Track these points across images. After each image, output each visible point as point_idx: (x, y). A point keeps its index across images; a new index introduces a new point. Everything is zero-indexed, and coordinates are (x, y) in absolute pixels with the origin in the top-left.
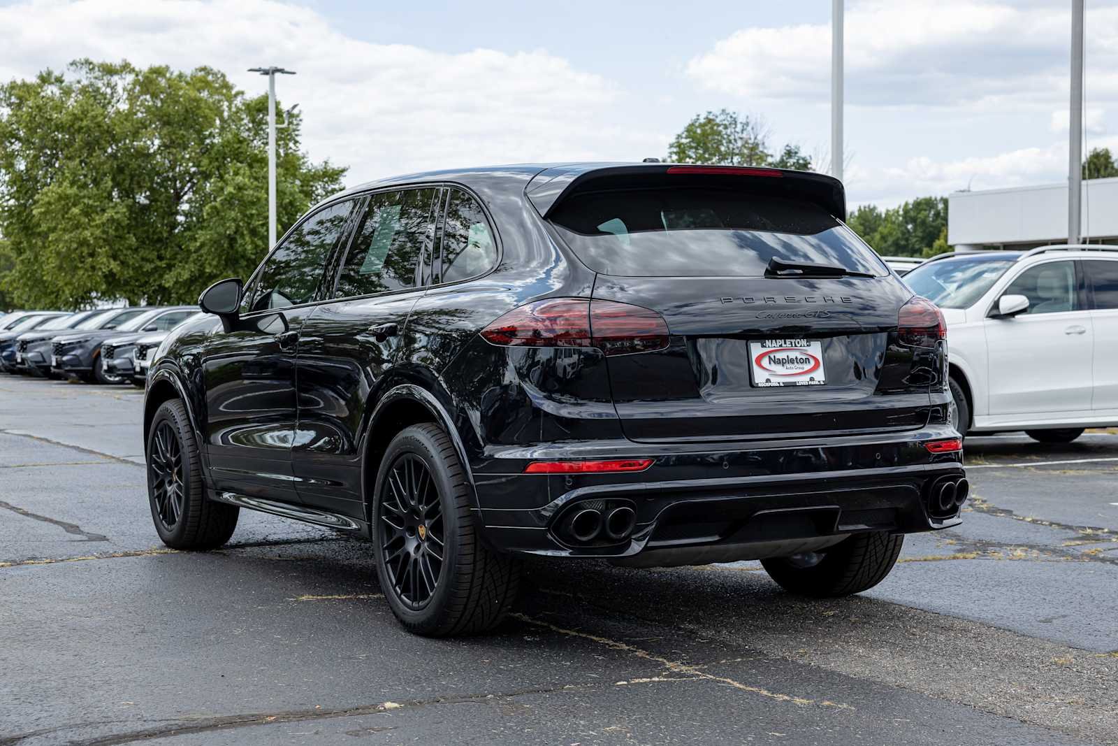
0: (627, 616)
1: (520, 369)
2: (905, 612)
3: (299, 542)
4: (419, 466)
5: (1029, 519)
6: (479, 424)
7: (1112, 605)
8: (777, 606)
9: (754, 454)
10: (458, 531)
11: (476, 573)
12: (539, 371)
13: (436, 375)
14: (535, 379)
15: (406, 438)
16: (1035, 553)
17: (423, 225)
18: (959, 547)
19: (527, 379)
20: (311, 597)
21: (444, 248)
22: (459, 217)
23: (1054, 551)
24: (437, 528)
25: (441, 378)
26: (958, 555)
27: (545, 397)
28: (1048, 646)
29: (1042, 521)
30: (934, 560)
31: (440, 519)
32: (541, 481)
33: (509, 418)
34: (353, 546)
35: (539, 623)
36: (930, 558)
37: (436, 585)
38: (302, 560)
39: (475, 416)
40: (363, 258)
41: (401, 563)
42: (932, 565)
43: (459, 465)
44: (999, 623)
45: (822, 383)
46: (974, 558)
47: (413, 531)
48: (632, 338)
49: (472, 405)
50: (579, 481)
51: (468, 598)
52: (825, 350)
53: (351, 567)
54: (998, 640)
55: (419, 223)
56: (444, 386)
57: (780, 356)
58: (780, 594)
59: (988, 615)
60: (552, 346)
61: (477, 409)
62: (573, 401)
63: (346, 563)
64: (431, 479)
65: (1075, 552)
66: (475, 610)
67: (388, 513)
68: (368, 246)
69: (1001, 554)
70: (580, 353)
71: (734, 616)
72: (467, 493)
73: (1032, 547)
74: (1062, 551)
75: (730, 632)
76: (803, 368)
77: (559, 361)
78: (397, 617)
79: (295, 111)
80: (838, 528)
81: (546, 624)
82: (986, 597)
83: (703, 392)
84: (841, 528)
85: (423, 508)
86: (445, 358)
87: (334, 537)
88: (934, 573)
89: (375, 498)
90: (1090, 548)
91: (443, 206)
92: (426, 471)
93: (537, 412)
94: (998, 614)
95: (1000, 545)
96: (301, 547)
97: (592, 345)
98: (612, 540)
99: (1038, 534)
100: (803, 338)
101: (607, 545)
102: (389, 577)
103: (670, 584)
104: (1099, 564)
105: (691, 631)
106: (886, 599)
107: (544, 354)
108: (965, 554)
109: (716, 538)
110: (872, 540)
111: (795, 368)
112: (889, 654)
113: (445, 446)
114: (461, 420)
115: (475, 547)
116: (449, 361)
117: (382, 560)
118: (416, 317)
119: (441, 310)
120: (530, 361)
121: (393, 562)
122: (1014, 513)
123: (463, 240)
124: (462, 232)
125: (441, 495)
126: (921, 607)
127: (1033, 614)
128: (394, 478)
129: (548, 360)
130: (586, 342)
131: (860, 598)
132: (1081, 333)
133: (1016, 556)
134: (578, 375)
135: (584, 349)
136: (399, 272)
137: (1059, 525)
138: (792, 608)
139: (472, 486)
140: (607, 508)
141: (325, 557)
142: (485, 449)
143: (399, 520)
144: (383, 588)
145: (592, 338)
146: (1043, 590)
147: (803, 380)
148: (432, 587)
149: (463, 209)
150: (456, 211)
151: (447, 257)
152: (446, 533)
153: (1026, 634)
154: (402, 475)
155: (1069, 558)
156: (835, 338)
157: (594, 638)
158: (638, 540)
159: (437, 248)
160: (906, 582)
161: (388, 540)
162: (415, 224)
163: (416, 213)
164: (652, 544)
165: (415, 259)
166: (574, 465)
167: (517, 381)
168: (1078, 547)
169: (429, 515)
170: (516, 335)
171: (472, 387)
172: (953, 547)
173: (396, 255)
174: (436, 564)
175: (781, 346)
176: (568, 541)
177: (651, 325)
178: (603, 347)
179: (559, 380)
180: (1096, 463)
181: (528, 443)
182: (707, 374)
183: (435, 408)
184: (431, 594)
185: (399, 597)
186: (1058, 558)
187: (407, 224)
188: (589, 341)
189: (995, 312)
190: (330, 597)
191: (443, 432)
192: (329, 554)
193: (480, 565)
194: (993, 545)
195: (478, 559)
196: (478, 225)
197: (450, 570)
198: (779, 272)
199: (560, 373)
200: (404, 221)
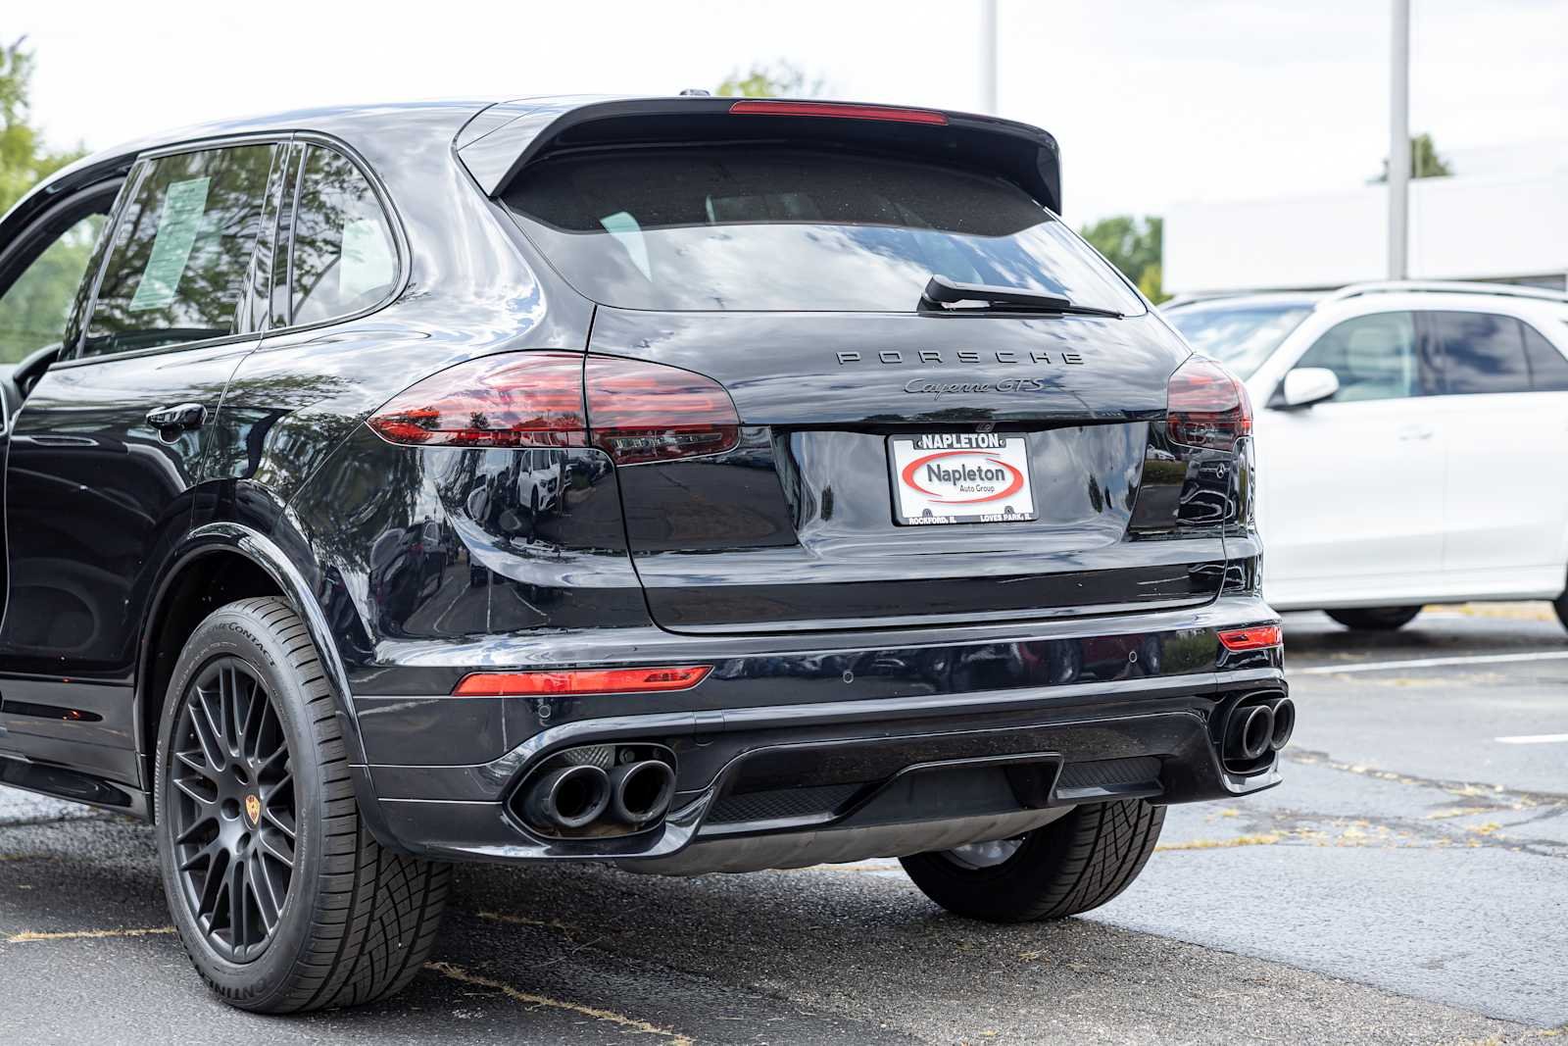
0: (649, 965)
1: (447, 489)
2: (1171, 951)
3: (17, 824)
4: (247, 682)
5: (1360, 769)
6: (364, 598)
7: (1543, 931)
8: (931, 942)
9: (889, 655)
10: (325, 809)
11: (361, 890)
12: (485, 495)
13: (281, 504)
14: (476, 511)
15: (223, 626)
16: (1382, 832)
17: (251, 221)
18: (1246, 823)
19: (461, 510)
20: (34, 935)
21: (293, 264)
22: (322, 205)
23: (1416, 829)
24: (283, 803)
25: (289, 511)
26: (1247, 837)
27: (495, 544)
28: (1447, 1014)
29: (1384, 773)
30: (1206, 847)
31: (290, 784)
32: (488, 709)
33: (424, 587)
34: (121, 832)
35: (481, 981)
36: (1197, 842)
37: (280, 913)
38: (20, 860)
39: (357, 584)
40: (137, 284)
41: (211, 871)
42: (1203, 856)
43: (326, 677)
44: (1348, 971)
45: (1028, 518)
46: (1276, 843)
47: (234, 807)
48: (660, 431)
49: (352, 562)
50: (564, 708)
51: (344, 940)
52: (1032, 453)
53: (116, 872)
54: (1353, 1005)
55: (244, 218)
56: (297, 525)
57: (949, 464)
58: (935, 916)
59: (1323, 956)
60: (509, 445)
61: (362, 570)
62: (550, 552)
63: (109, 863)
64: (271, 709)
65: (1453, 830)
66: (357, 961)
67: (186, 771)
68: (146, 259)
69: (1322, 835)
70: (564, 461)
71: (855, 963)
72: (342, 732)
73: (1375, 821)
74: (1429, 827)
75: (849, 995)
76: (991, 489)
77: (523, 476)
78: (202, 975)
79: (23, 50)
80: (1055, 795)
81: (494, 984)
82: (1315, 919)
83: (804, 535)
84: (1061, 795)
85: (255, 764)
86: (299, 469)
87: (85, 814)
88: (1211, 874)
89: (161, 742)
90: (1478, 821)
91: (290, 184)
92: (260, 691)
93: (480, 575)
94: (1343, 952)
95: (1316, 817)
96: (20, 833)
97: (589, 443)
98: (627, 824)
99: (1381, 797)
100: (993, 432)
101: (618, 833)
102: (187, 895)
103: (726, 900)
104: (1501, 852)
105: (775, 996)
106: (1131, 925)
107: (494, 462)
108: (1259, 836)
109: (826, 818)
110: (1108, 815)
111: (976, 489)
112: (1154, 1036)
113: (298, 642)
114: (329, 592)
115: (358, 840)
116: (309, 475)
117: (173, 863)
118: (239, 392)
119: (290, 377)
120: (464, 478)
121: (197, 867)
122: (1332, 757)
123: (331, 248)
124: (331, 235)
125: (291, 736)
126: (1199, 940)
127: (1406, 951)
128: (198, 705)
129: (501, 474)
130: (577, 438)
131: (1083, 923)
132: (1426, 437)
133: (1348, 838)
134: (560, 504)
135: (572, 453)
136: (207, 310)
137: (1415, 779)
138: (960, 945)
139: (351, 719)
140: (618, 762)
141: (65, 854)
142: (377, 649)
143: (208, 787)
144: (176, 917)
145: (588, 430)
146: (1413, 901)
147: (994, 511)
148: (273, 918)
149: (329, 190)
150: (316, 194)
151: (299, 280)
152: (302, 810)
153: (1401, 992)
154: (213, 698)
155: (1446, 841)
156: (1050, 432)
157: (589, 1011)
158: (679, 824)
159: (280, 264)
160: (1163, 891)
161: (184, 830)
162: (236, 218)
163: (237, 199)
164: (705, 830)
165: (237, 285)
166: (555, 678)
167: (439, 514)
168: (1455, 821)
169: (266, 777)
170: (437, 425)
171: (353, 525)
172: (1235, 823)
173: (203, 278)
174: (281, 872)
175: (950, 446)
176: (542, 828)
177: (704, 406)
178: (609, 449)
179: (523, 512)
180: (1454, 667)
181: (464, 635)
182: (812, 503)
183: (278, 568)
184: (271, 931)
185: (208, 937)
186: (1425, 842)
187: (221, 220)
188: (582, 435)
189: (1278, 400)
190: (72, 934)
191: (295, 614)
192: (74, 848)
193: (367, 875)
194: (1304, 817)
195: (363, 863)
196: (359, 222)
197: (308, 882)
198: (945, 305)
199: (526, 499)
200: (215, 215)
